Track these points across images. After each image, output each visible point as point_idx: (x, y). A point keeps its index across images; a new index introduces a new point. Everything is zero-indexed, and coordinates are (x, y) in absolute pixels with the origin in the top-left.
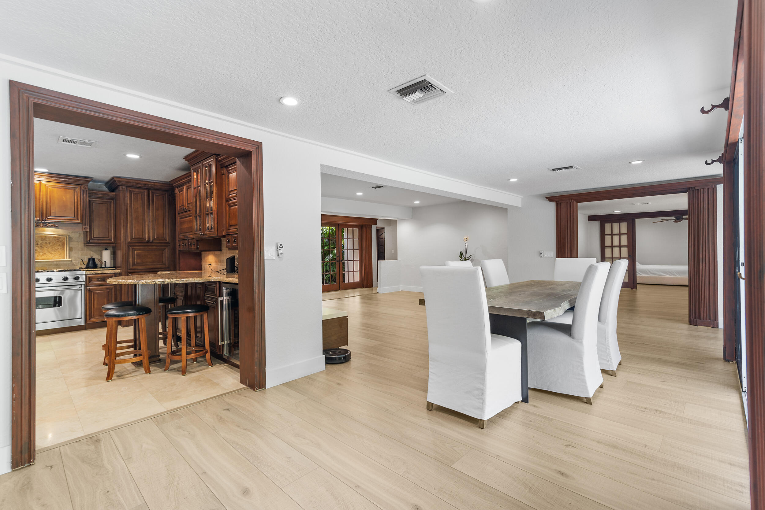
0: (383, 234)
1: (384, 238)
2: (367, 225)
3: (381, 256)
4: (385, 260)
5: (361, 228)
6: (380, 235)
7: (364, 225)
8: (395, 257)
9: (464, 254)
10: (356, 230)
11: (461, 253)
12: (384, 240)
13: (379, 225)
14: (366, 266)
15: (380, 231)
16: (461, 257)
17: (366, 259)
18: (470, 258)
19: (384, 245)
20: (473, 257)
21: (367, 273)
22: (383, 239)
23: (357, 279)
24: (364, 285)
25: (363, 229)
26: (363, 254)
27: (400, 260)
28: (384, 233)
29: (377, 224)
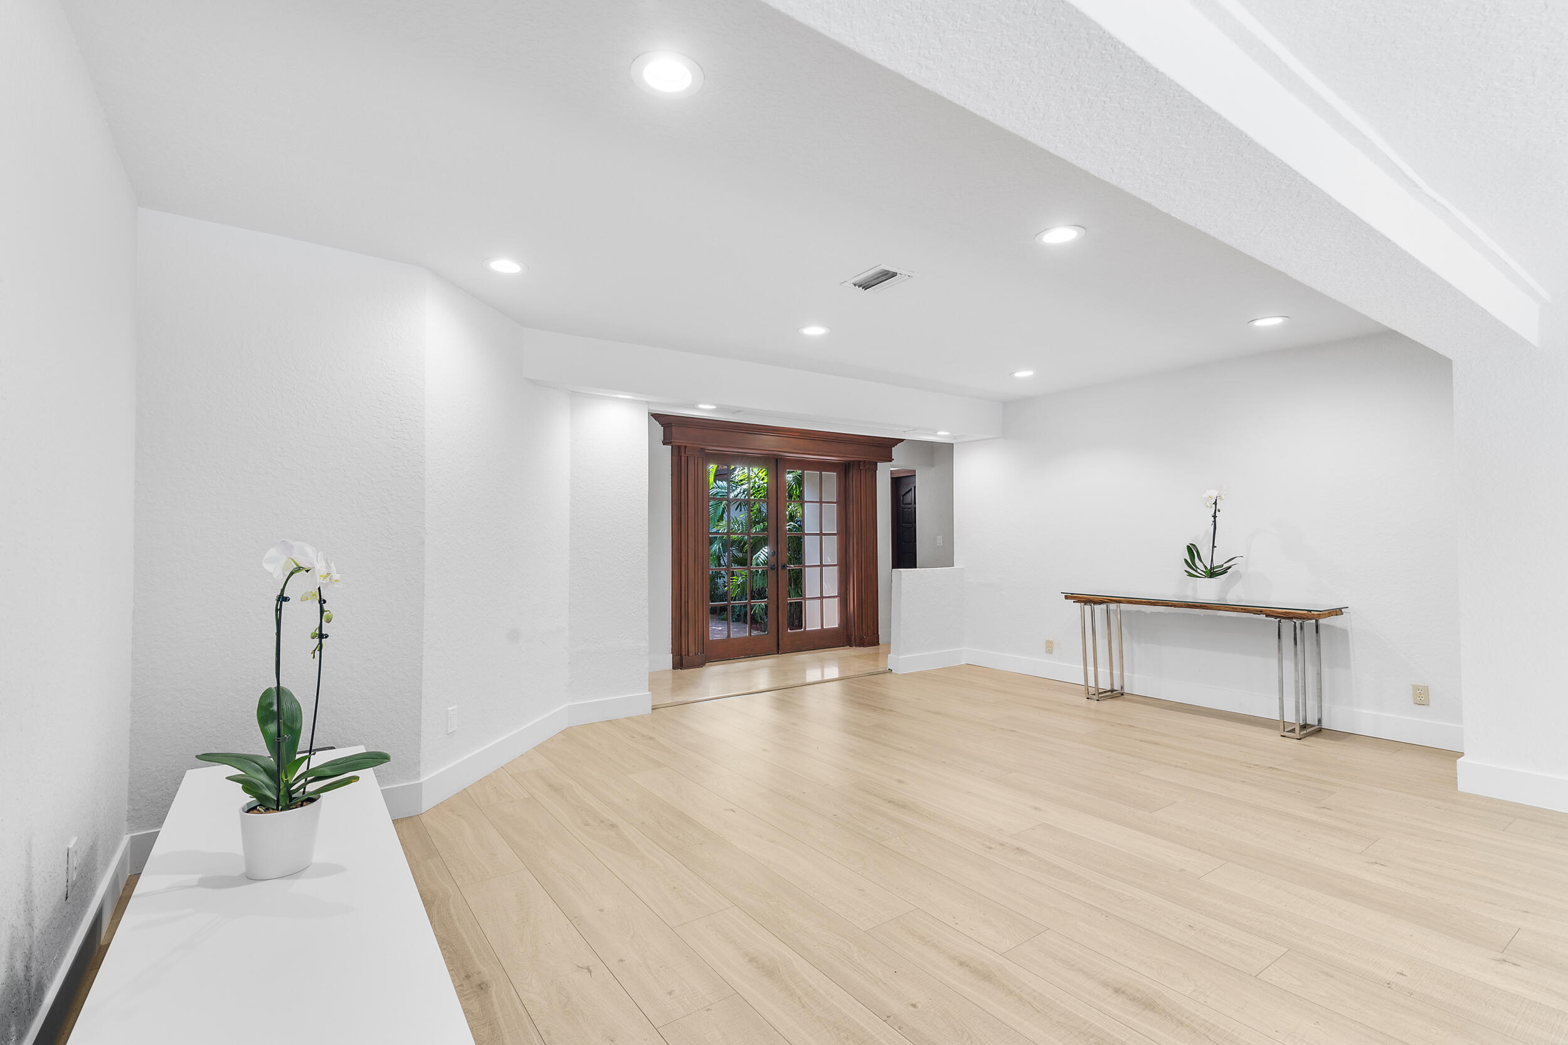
0: (911, 490)
1: (915, 503)
2: (861, 464)
3: (905, 556)
4: (916, 568)
5: (845, 470)
6: (904, 495)
7: (853, 461)
8: (946, 559)
9: (1205, 552)
10: (831, 477)
11: (1192, 550)
12: (915, 508)
13: (900, 461)
14: (860, 583)
15: (901, 485)
16: (1191, 564)
17: (858, 563)
18: (1230, 567)
19: (915, 523)
20: (1238, 566)
21: (861, 603)
22: (911, 504)
23: (832, 621)
24: (853, 637)
25: (851, 475)
26: (851, 547)
27: (962, 569)
28: (915, 487)
29: (891, 460)
